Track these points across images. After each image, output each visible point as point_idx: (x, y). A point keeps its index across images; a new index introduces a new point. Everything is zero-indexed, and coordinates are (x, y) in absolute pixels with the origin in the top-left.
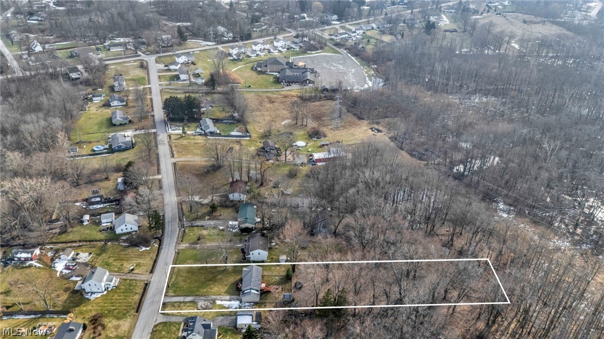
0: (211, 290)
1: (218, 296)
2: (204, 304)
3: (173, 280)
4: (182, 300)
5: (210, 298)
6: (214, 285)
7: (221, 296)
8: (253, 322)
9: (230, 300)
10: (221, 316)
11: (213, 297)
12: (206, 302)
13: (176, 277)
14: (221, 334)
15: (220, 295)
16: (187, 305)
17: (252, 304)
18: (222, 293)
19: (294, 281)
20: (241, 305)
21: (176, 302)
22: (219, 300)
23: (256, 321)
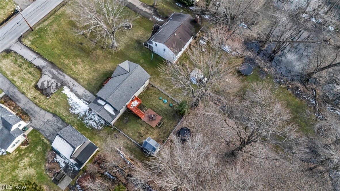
0: (73, 67)
1: (73, 80)
2: (48, 82)
3: (46, 23)
4: (30, 59)
5: (61, 77)
6: (83, 61)
7: (76, 83)
8: (71, 158)
9: (80, 97)
10: (52, 113)
11: (67, 78)
12: (53, 81)
13: (53, 21)
14: (28, 144)
15: (76, 80)
16: (29, 70)
17: (102, 122)
18: (82, 78)
19: (184, 123)
20: (87, 114)
21: (22, 57)
22: (69, 87)
23: (76, 160)
